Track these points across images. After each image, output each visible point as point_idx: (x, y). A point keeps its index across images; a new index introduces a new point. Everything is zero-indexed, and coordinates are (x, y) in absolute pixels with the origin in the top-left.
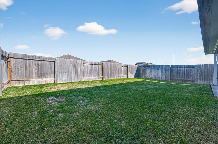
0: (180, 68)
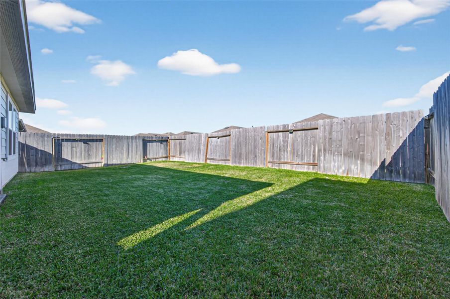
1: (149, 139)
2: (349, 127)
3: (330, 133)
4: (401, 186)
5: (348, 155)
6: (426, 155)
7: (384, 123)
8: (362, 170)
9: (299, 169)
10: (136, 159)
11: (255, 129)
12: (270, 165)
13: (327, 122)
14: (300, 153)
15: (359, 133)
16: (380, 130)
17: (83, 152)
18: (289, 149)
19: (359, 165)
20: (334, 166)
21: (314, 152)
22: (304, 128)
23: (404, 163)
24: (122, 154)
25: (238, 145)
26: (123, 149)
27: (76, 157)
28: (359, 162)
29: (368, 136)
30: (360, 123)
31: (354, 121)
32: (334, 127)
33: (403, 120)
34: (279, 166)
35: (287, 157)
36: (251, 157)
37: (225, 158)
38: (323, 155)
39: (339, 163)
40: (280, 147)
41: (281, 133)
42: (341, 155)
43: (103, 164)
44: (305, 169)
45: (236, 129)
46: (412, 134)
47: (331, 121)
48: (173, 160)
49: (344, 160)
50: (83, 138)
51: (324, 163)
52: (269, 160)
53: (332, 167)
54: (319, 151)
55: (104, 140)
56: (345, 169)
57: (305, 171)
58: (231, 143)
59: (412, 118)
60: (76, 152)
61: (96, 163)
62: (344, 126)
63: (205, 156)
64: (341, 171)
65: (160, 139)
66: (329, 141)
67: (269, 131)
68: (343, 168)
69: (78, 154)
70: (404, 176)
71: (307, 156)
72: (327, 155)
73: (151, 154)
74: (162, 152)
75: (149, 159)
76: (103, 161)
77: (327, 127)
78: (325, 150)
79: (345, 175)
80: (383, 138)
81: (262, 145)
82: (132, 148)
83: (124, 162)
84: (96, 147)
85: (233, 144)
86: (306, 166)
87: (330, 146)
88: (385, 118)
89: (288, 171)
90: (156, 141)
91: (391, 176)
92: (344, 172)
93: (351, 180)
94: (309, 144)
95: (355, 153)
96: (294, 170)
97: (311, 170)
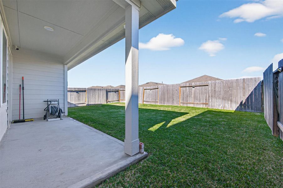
1: (109, 90)
2: (225, 85)
3: (215, 88)
4: (250, 113)
5: (224, 99)
6: (262, 99)
7: (242, 83)
8: (231, 106)
9: (198, 106)
10: (102, 101)
11: (173, 85)
12: (181, 105)
13: (213, 82)
14: (198, 98)
15: (229, 88)
16: (240, 87)
17: (76, 98)
18: (192, 96)
19: (230, 104)
20: (217, 105)
21: (206, 97)
22: (201, 85)
23: (251, 102)
24: (96, 99)
25: (163, 94)
26: (96, 96)
27: (73, 100)
28: (229, 102)
29: (234, 89)
30: (230, 83)
31: (227, 82)
32: (217, 85)
33: (251, 82)
34: (187, 105)
35: (191, 100)
36: (171, 100)
37: (155, 101)
38: (211, 99)
39: (219, 103)
40: (187, 95)
41: (188, 88)
42: (220, 99)
43: (86, 104)
44: (201, 106)
45: (162, 85)
46: (255, 89)
47: (215, 82)
48: (122, 102)
49: (222, 101)
50: (76, 90)
51: (211, 103)
52: (181, 102)
53: (216, 105)
54: (209, 97)
55: (86, 91)
56: (223, 106)
57: (201, 107)
58: (159, 93)
59: (255, 81)
60: (73, 98)
61: (83, 104)
62: (222, 84)
63: (142, 100)
64: (220, 107)
65: (115, 90)
66: (214, 92)
67: (181, 86)
68: (221, 105)
69: (74, 99)
70: (252, 109)
71: (202, 99)
72: (213, 98)
73: (110, 98)
74: (116, 98)
75: (109, 101)
76: (86, 102)
77: (213, 85)
78: (212, 96)
79: (222, 109)
80: (241, 90)
81: (177, 94)
82: (101, 95)
83: (97, 103)
84: (83, 95)
85: (160, 93)
86: (202, 105)
87: (215, 94)
88: (242, 81)
89: (192, 107)
90: (113, 91)
91: (245, 109)
92: (222, 108)
93: (226, 111)
94: (203, 93)
95: (228, 98)
96: (195, 107)
97: (204, 106)
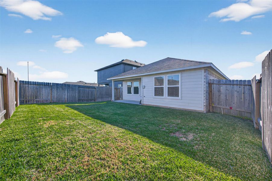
0: (86, 89)
